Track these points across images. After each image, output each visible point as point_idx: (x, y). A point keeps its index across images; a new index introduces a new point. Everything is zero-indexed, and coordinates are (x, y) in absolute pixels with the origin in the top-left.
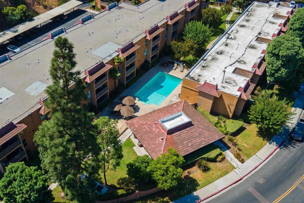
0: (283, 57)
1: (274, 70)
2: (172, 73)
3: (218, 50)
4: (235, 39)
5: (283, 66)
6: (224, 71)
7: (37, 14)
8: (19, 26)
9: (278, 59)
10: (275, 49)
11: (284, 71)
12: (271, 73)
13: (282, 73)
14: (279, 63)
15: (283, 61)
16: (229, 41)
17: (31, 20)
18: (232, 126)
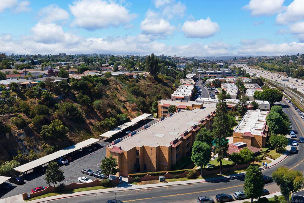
0: (274, 119)
1: (273, 126)
3: (243, 125)
4: (248, 121)
5: (276, 124)
6: (251, 131)
9: (273, 122)
10: (270, 117)
11: (277, 126)
12: (272, 128)
14: (274, 123)
15: (275, 121)
18: (264, 149)
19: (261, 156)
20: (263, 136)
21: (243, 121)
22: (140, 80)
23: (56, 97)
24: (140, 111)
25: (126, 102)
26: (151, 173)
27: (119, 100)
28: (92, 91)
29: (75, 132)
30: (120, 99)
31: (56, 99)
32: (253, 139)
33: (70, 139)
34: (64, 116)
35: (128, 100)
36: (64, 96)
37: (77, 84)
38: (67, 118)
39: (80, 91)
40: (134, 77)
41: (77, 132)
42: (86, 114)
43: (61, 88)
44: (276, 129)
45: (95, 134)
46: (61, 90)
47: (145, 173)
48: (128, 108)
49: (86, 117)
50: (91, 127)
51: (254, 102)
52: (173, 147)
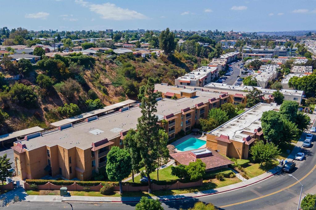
1: (266, 130)
2: (200, 138)
3: (232, 124)
4: (244, 119)
5: (272, 127)
6: (235, 133)
7: (105, 106)
8: (95, 111)
9: (268, 124)
11: (272, 131)
12: (265, 133)
13: (272, 132)
14: (269, 126)
16: (239, 120)
17: (102, 108)
18: (241, 162)
19: (227, 172)
20: (244, 143)
21: (239, 117)
22: (149, 60)
23: (11, 77)
24: (126, 96)
25: (110, 85)
26: (54, 181)
27: (100, 82)
28: (61, 71)
29: (20, 118)
30: (102, 81)
31: (8, 80)
32: (230, 146)
33: (10, 126)
34: (10, 99)
35: (113, 83)
36: (21, 77)
37: (43, 63)
38: (13, 101)
39: (47, 71)
40: (142, 55)
41: (22, 119)
42: (42, 97)
43: (20, 67)
44: (270, 135)
45: (48, 121)
46: (20, 69)
47: (46, 181)
48: (110, 92)
49: (42, 101)
50: (45, 113)
51: (278, 91)
52: (93, 150)
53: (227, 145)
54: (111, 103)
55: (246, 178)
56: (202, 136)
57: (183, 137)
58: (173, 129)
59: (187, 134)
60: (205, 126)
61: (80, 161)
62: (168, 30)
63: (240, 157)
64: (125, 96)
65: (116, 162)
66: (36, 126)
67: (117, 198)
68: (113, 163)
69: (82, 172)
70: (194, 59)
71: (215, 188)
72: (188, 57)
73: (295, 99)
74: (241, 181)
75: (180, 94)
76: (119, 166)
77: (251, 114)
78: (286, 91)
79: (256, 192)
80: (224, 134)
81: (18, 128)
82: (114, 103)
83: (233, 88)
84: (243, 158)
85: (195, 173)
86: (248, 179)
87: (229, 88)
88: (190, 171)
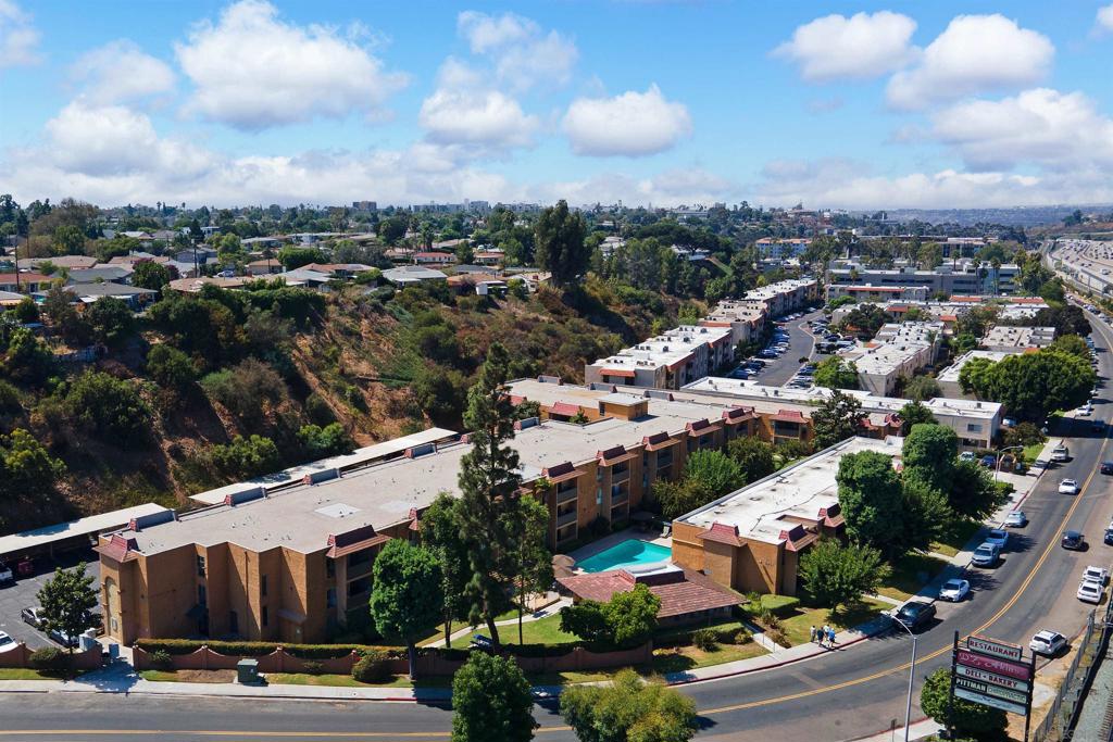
1: (854, 510)
2: (657, 542)
3: (753, 496)
4: (795, 483)
6: (759, 520)
7: (359, 447)
8: (327, 460)
11: (869, 511)
13: (868, 514)
14: (858, 496)
16: (780, 485)
17: (349, 453)
18: (772, 601)
19: (727, 628)
20: (782, 547)
21: (778, 478)
22: (500, 303)
23: (70, 352)
24: (426, 416)
25: (373, 381)
26: (217, 643)
27: (342, 372)
28: (223, 336)
29: (98, 478)
30: (348, 370)
31: (64, 360)
32: (742, 554)
33: (71, 499)
34: (71, 420)
35: (383, 376)
36: (100, 353)
37: (167, 309)
38: (80, 427)
39: (177, 335)
40: (477, 289)
41: (105, 480)
42: (165, 416)
43: (98, 323)
44: (864, 523)
45: (181, 489)
46: (96, 329)
47: (195, 642)
48: (373, 404)
49: (165, 428)
50: (172, 463)
51: (916, 404)
52: (332, 555)
53: (731, 551)
54: (376, 439)
55: (782, 645)
56: (663, 535)
57: (604, 536)
58: (571, 509)
59: (616, 529)
60: (671, 503)
61: (293, 588)
62: (563, 206)
63: (773, 588)
64: (420, 417)
65: (400, 580)
66: (149, 502)
67: (401, 691)
68: (391, 586)
69: (301, 619)
70: (652, 301)
71: (689, 668)
72: (631, 295)
73: (971, 428)
74: (768, 652)
75: (597, 407)
76: (407, 591)
77: (818, 468)
78: (945, 405)
79: (805, 679)
80: (726, 521)
81: (93, 507)
82: (386, 439)
83: (776, 392)
84: (781, 591)
85: (628, 622)
86: (787, 646)
87: (763, 394)
88: (614, 616)
